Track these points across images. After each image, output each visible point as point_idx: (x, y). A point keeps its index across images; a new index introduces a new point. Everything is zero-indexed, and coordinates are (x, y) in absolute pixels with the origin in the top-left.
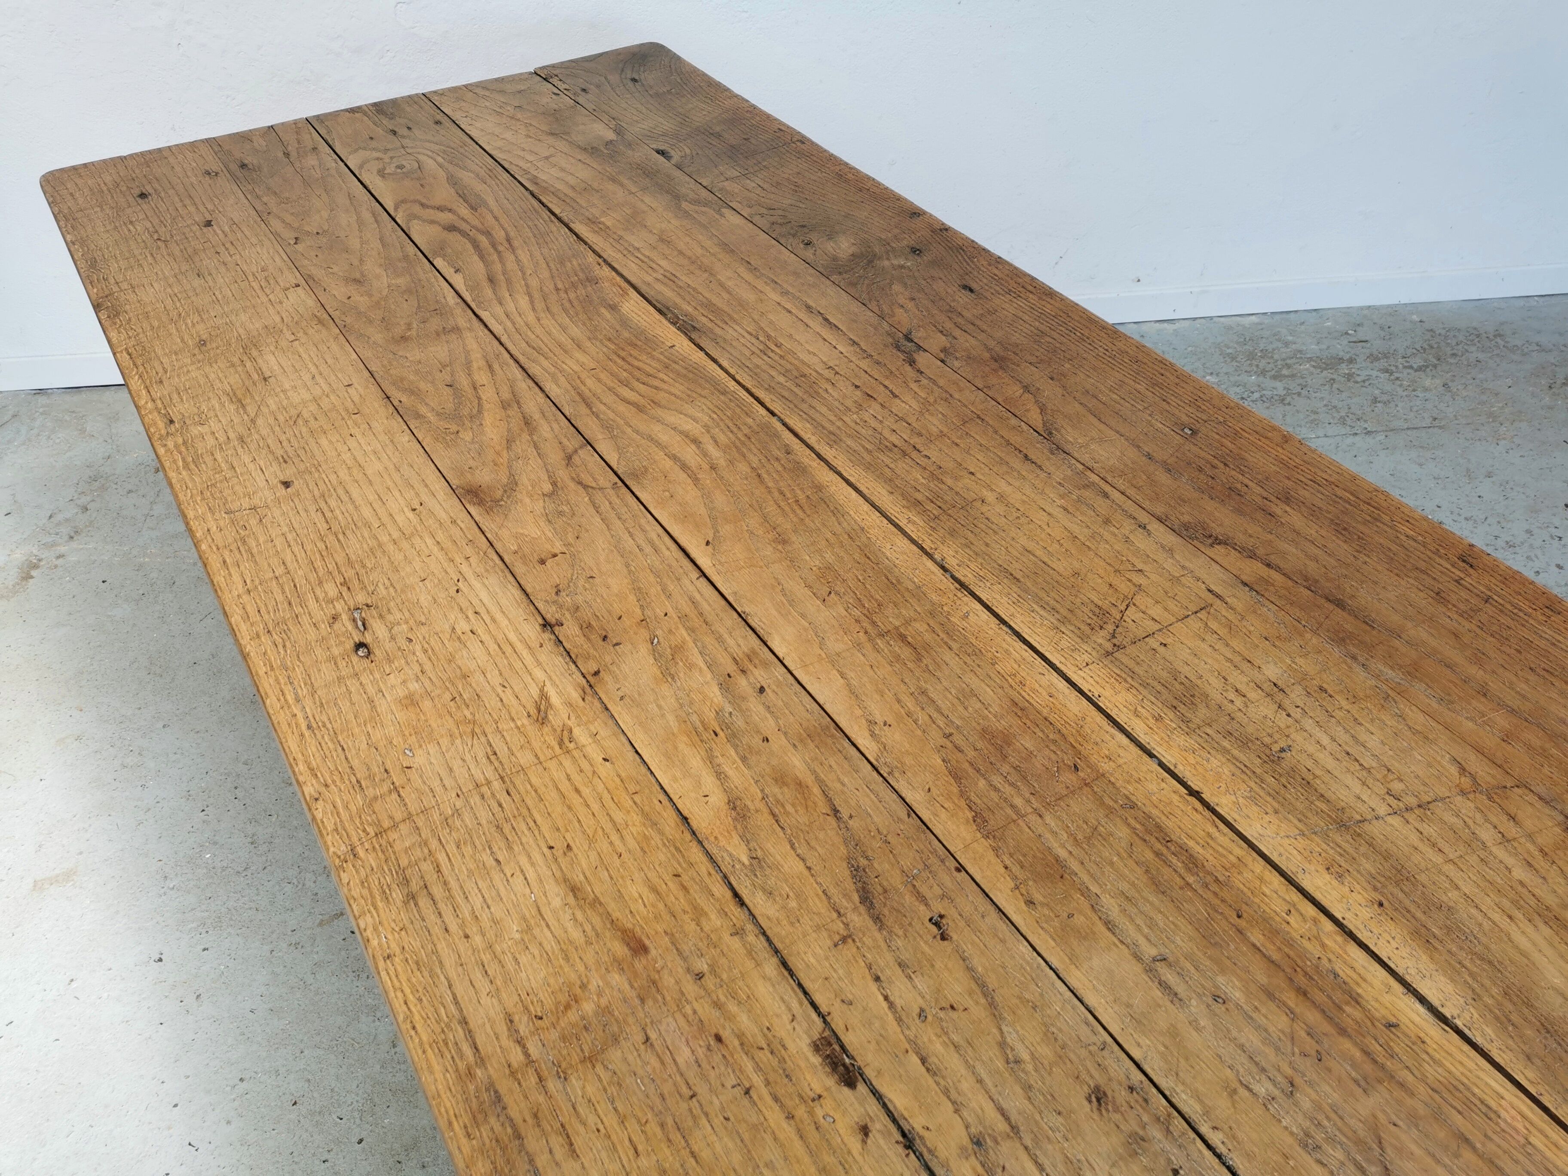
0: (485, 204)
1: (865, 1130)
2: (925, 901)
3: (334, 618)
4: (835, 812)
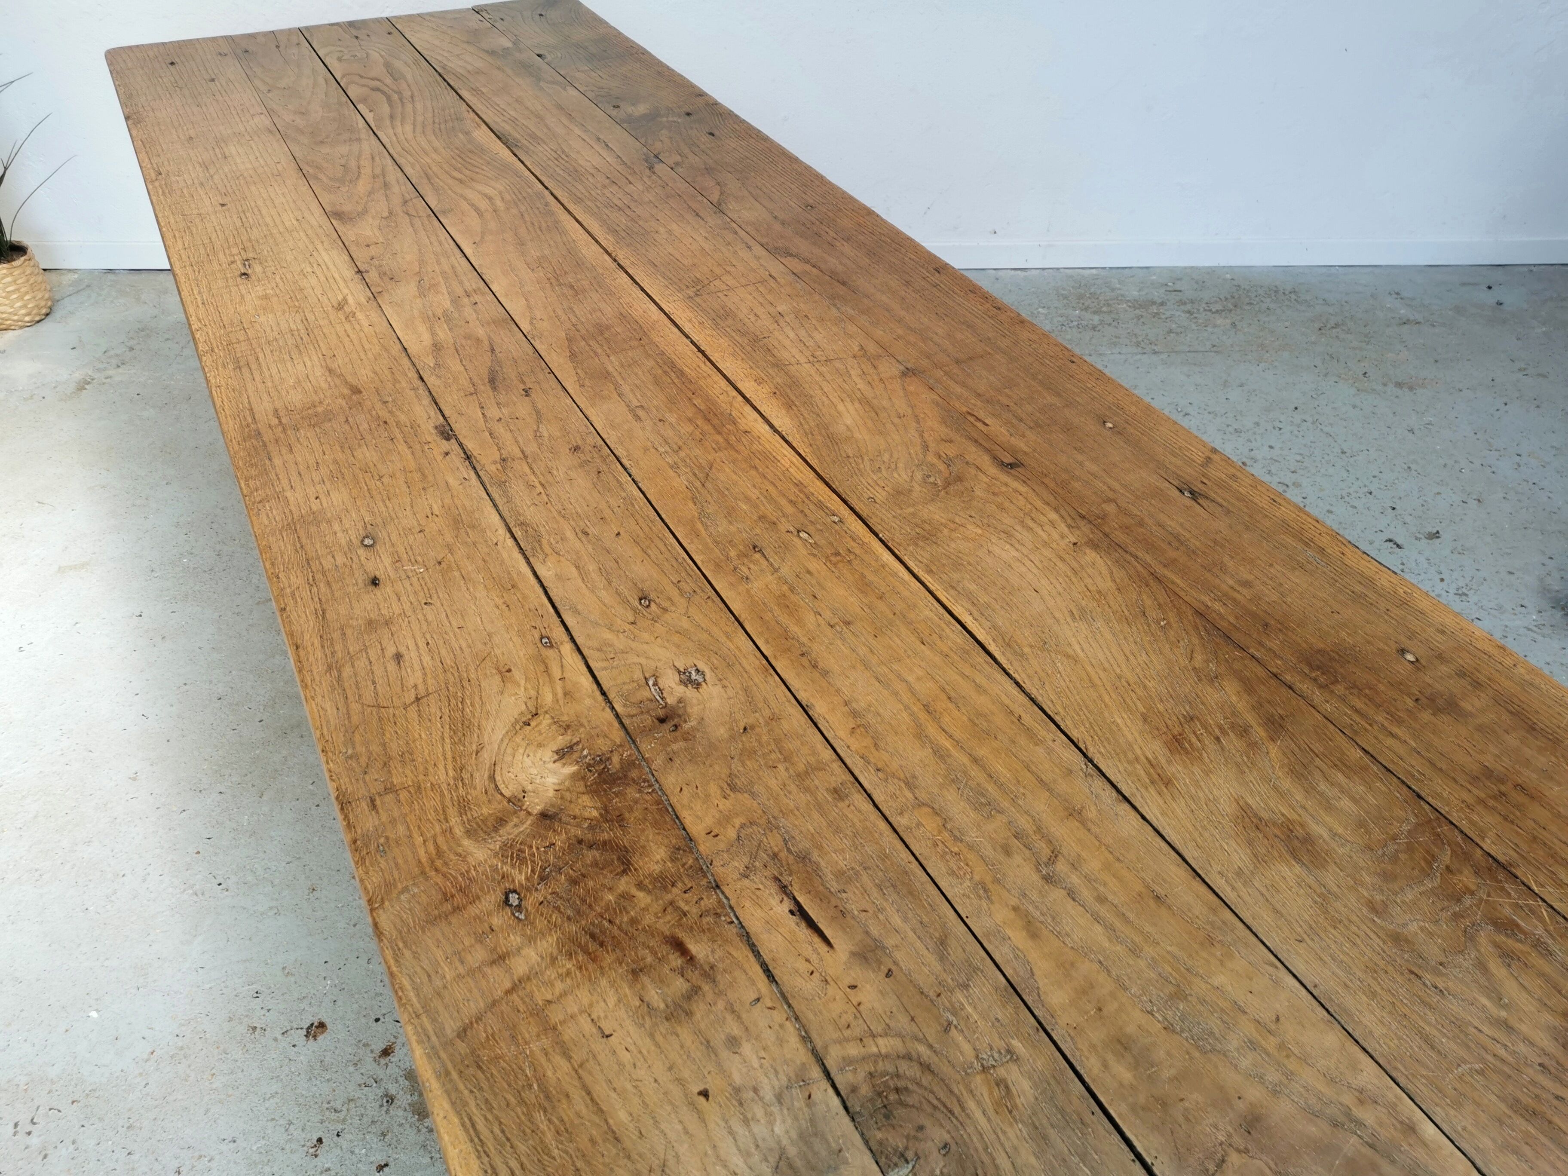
0: (404, 78)
1: (447, 454)
2: (524, 383)
3: (233, 262)
4: (493, 350)
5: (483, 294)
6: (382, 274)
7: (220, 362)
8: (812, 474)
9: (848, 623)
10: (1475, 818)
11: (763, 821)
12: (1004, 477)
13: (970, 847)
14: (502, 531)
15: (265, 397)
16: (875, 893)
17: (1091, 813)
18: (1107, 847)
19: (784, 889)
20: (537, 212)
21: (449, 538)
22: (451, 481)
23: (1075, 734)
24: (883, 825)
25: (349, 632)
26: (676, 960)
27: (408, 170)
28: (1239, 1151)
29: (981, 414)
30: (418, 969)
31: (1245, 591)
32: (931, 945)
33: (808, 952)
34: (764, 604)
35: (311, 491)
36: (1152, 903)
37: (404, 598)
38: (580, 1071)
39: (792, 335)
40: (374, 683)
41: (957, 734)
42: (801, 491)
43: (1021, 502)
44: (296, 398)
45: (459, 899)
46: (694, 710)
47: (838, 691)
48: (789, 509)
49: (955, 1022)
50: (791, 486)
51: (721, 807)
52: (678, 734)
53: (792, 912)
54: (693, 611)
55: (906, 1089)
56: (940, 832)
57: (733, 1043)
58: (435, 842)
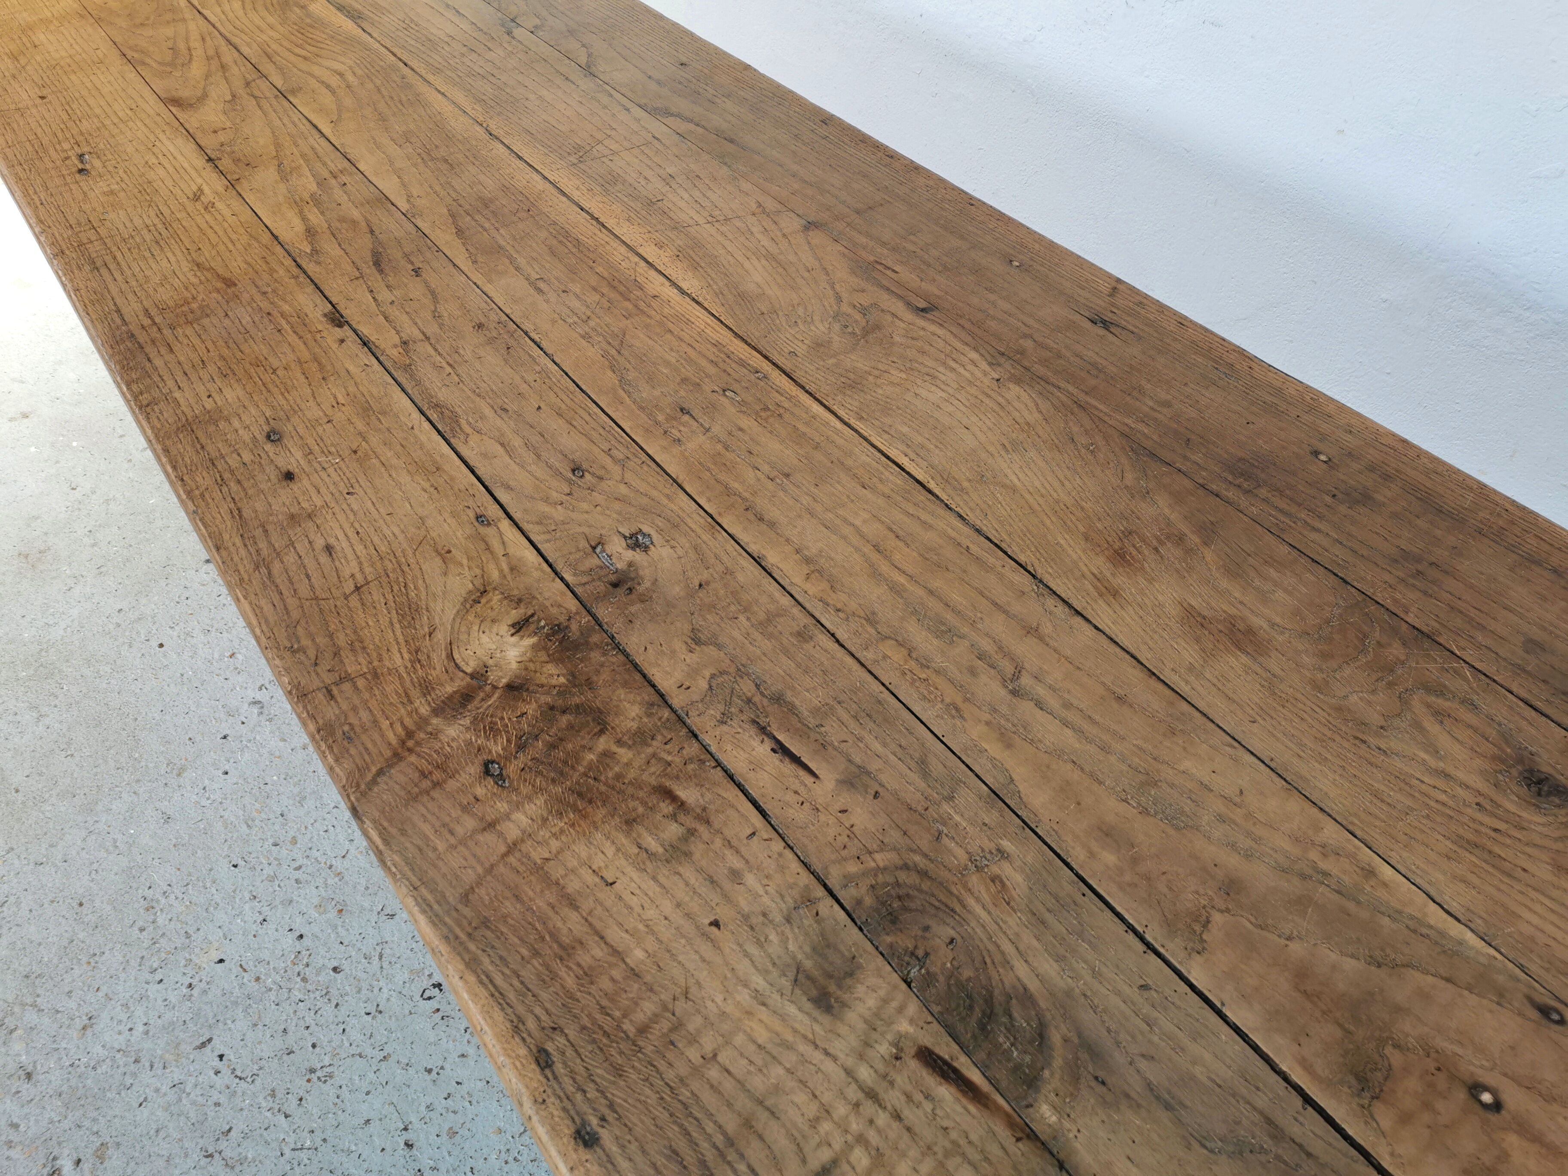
1: (342, 341)
2: (412, 263)
3: (67, 158)
4: (372, 232)
5: (350, 174)
6: (236, 161)
7: (73, 263)
8: (729, 334)
9: (787, 476)
10: (1398, 596)
11: (732, 670)
12: (921, 322)
13: (937, 672)
14: (416, 414)
15: (130, 296)
16: (852, 724)
17: (1047, 629)
18: (1066, 658)
19: (763, 730)
20: (394, 85)
21: (360, 425)
22: (351, 368)
23: (1022, 558)
24: (849, 660)
25: (270, 528)
26: (666, 807)
27: (246, 50)
28: (1222, 911)
29: (890, 264)
30: (408, 845)
31: (1165, 410)
32: (913, 765)
33: (796, 785)
34: (700, 463)
35: (201, 390)
36: (1115, 705)
37: (323, 490)
38: (589, 918)
39: (686, 196)
40: (308, 577)
41: (910, 569)
42: (719, 350)
43: (941, 344)
44: (165, 295)
45: (437, 775)
46: (646, 573)
47: (787, 540)
48: (712, 370)
49: (945, 831)
50: (709, 346)
51: (688, 661)
52: (633, 596)
53: (773, 750)
54: (629, 476)
55: (908, 895)
56: (906, 662)
57: (735, 876)
58: (402, 723)
